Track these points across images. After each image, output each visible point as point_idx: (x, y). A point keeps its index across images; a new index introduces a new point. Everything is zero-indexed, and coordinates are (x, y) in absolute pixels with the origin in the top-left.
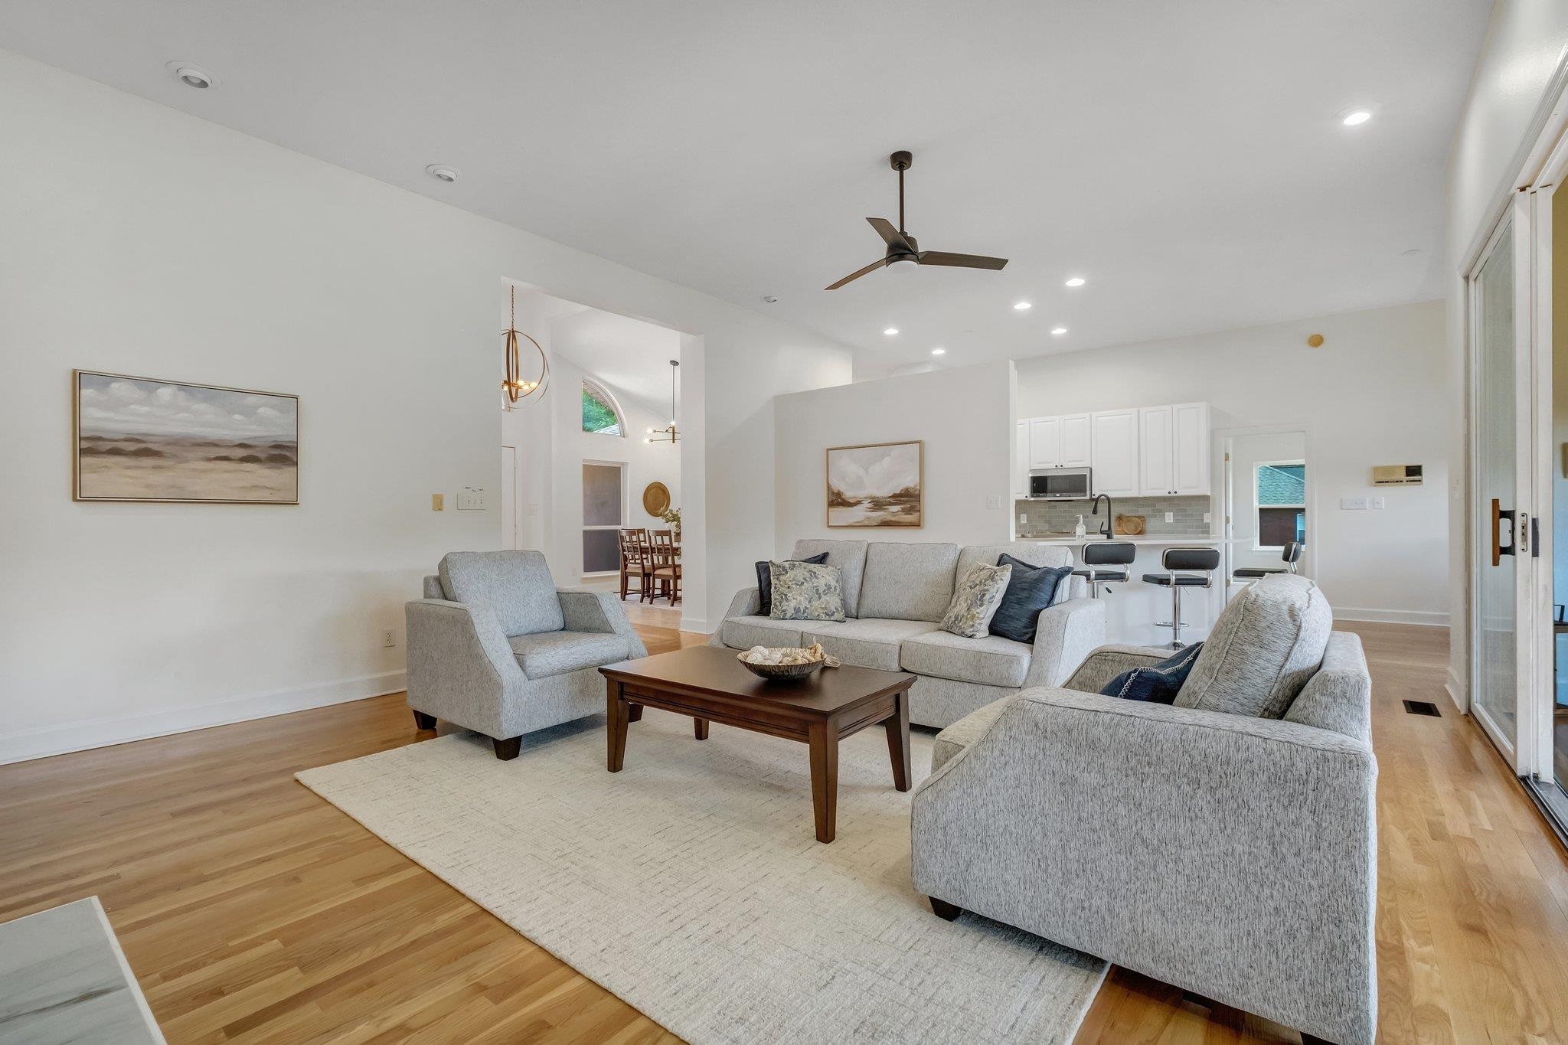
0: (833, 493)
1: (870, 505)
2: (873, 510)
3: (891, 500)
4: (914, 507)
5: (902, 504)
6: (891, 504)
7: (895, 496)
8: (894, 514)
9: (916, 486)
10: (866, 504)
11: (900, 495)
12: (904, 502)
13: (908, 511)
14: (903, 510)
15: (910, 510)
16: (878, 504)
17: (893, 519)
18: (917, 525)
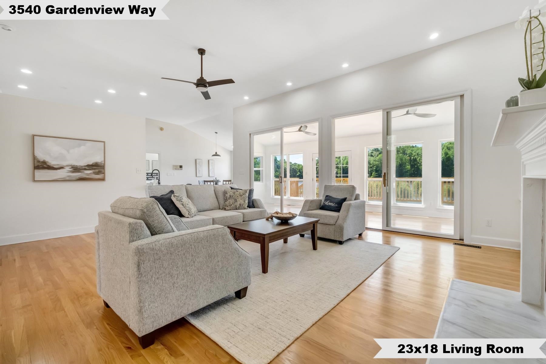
0: (39, 161)
1: (71, 170)
2: (73, 172)
3: (86, 168)
4: (101, 171)
5: (94, 170)
6: (85, 169)
7: (88, 166)
8: (88, 174)
9: (102, 161)
10: (68, 169)
11: (92, 165)
12: (95, 169)
13: (97, 173)
14: (94, 173)
15: (98, 173)
16: (76, 169)
17: (87, 177)
18: (103, 179)
